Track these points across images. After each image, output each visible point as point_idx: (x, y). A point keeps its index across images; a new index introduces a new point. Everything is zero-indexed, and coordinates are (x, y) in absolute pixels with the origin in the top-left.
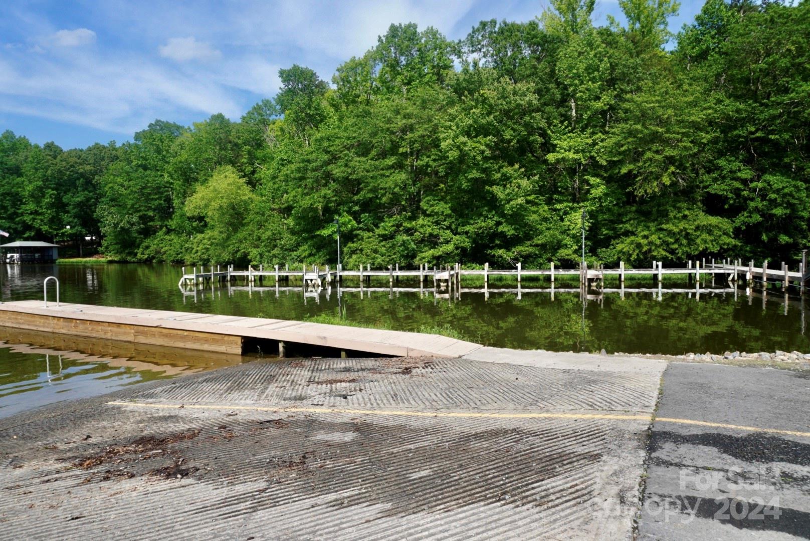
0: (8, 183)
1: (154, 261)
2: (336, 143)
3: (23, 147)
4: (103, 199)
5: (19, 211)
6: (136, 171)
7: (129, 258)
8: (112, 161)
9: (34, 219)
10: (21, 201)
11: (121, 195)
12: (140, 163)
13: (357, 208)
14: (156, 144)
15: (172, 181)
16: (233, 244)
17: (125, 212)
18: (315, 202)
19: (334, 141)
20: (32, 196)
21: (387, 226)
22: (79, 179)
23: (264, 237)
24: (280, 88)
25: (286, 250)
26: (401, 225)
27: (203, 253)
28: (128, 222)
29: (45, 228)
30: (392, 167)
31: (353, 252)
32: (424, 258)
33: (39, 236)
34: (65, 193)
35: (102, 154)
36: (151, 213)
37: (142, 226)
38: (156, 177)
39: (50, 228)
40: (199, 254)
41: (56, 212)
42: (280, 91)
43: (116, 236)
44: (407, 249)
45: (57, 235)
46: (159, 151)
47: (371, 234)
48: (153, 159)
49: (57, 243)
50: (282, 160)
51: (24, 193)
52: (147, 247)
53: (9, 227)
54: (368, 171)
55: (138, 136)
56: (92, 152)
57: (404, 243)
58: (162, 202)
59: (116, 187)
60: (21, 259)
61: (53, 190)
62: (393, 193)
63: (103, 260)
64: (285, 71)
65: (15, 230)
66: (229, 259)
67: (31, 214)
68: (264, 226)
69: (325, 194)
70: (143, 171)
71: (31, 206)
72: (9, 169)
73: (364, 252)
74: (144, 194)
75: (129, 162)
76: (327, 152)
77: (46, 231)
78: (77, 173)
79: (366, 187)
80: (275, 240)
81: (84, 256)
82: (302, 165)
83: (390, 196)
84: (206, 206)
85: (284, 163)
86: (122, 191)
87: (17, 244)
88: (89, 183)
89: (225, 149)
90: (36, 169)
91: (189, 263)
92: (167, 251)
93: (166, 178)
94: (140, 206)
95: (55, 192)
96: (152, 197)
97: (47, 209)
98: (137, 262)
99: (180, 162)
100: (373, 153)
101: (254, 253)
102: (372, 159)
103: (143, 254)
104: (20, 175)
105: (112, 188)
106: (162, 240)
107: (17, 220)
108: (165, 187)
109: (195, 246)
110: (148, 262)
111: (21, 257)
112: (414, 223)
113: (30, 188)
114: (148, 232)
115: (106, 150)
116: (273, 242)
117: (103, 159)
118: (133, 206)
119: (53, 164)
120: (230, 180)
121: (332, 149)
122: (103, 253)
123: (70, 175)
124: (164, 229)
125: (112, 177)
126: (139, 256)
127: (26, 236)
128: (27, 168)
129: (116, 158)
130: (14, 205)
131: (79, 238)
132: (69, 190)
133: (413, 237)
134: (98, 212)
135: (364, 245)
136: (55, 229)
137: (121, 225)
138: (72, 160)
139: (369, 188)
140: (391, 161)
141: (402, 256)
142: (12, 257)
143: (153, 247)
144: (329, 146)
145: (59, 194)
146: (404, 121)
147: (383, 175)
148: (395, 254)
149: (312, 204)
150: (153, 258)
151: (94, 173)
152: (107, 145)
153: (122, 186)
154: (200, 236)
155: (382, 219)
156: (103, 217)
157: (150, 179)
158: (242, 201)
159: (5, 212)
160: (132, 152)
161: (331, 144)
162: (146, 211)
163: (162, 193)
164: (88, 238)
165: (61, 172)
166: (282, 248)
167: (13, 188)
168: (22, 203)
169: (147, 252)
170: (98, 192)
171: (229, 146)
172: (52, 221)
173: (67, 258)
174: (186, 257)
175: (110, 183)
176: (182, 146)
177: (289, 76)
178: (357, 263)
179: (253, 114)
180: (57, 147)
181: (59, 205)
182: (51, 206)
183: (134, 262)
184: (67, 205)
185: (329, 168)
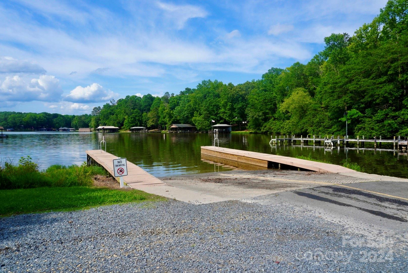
0: (215, 101)
1: (268, 133)
2: (352, 72)
3: (220, 86)
4: (249, 106)
5: (219, 112)
6: (262, 92)
7: (258, 131)
8: (253, 89)
9: (224, 115)
10: (219, 108)
11: (256, 103)
12: (263, 88)
13: (363, 106)
14: (270, 80)
15: (276, 96)
16: (301, 125)
17: (257, 111)
18: (339, 104)
19: (351, 71)
20: (223, 106)
21: (380, 115)
22: (240, 97)
23: (315, 121)
24: (325, 47)
25: (326, 128)
26: (388, 115)
27: (288, 129)
28: (258, 115)
29: (227, 119)
30: (385, 82)
31: (360, 129)
32: (403, 133)
33: (225, 122)
34: (235, 104)
35: (249, 86)
36: (267, 111)
37: (263, 117)
38: (270, 94)
39: (229, 118)
40: (287, 130)
41: (232, 112)
42: (325, 48)
43: (253, 122)
44: (392, 128)
45: (231, 121)
46: (271, 83)
47: (370, 119)
48: (269, 86)
49: (231, 124)
50: (325, 83)
51: (220, 105)
52: (265, 126)
53: (215, 119)
54: (368, 86)
55: (264, 76)
56: (245, 86)
57: (389, 124)
58: (272, 106)
59: (254, 100)
60: (219, 131)
61: (230, 103)
62: (384, 97)
63: (248, 132)
64: (327, 37)
65: (217, 119)
66: (299, 132)
67: (223, 113)
68: (316, 116)
69: (345, 99)
70: (264, 92)
71: (223, 110)
72: (216, 95)
73: (366, 129)
74: (265, 102)
75: (259, 88)
76: (347, 77)
77: (228, 120)
78: (239, 95)
79: (367, 94)
80: (321, 123)
81: (241, 130)
82: (333, 85)
83: (382, 98)
84: (289, 107)
85: (325, 84)
86: (256, 102)
87: (218, 125)
88: (244, 99)
89: (300, 79)
90: (225, 95)
91: (282, 134)
92: (274, 128)
93: (274, 95)
94: (263, 108)
95: (231, 104)
96: (268, 104)
97: (228, 111)
98: (261, 133)
99: (280, 87)
100: (373, 75)
101: (310, 129)
102: (371, 79)
103: (263, 129)
104: (219, 97)
105: (252, 101)
106: (272, 123)
107: (218, 116)
108: (274, 99)
109: (285, 126)
110: (265, 133)
111: (218, 130)
112: (397, 113)
113: (222, 102)
114: (266, 120)
115: (251, 84)
116: (319, 124)
117: (249, 88)
118: (260, 108)
119: (230, 92)
120: (300, 95)
121: (349, 76)
122: (248, 129)
123: (236, 96)
124: (273, 118)
125: (252, 96)
126: (262, 130)
127: (221, 122)
128: (222, 94)
129: (253, 87)
130: (217, 110)
131: (239, 122)
132: (236, 103)
133: (396, 121)
134: (246, 112)
135: (366, 125)
136: (231, 119)
137: (255, 117)
138: (237, 90)
139: (369, 95)
140: (384, 79)
141: (389, 132)
142: (216, 130)
143: (268, 126)
144: (348, 74)
145: (232, 104)
146: (391, 56)
147: (378, 88)
148: (384, 130)
149: (337, 105)
150: (268, 131)
151: (246, 95)
152: (251, 81)
153: (256, 99)
154: (288, 121)
155: (376, 112)
156: (248, 113)
157: (267, 96)
158: (305, 104)
159: (214, 113)
160: (260, 84)
161: (349, 73)
162: (265, 110)
163: (272, 102)
164: (243, 122)
165: (233, 95)
166: (324, 127)
167: (217, 103)
168: (220, 109)
169: (265, 129)
170: (247, 103)
171: (302, 77)
172: (230, 116)
173: (235, 131)
174: (281, 131)
175: (252, 98)
176: (281, 79)
177: (329, 40)
178: (361, 135)
179: (314, 60)
180: (233, 85)
181: (232, 109)
182: (229, 109)
183: (260, 133)
184: (235, 109)
185: (347, 85)
